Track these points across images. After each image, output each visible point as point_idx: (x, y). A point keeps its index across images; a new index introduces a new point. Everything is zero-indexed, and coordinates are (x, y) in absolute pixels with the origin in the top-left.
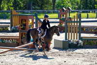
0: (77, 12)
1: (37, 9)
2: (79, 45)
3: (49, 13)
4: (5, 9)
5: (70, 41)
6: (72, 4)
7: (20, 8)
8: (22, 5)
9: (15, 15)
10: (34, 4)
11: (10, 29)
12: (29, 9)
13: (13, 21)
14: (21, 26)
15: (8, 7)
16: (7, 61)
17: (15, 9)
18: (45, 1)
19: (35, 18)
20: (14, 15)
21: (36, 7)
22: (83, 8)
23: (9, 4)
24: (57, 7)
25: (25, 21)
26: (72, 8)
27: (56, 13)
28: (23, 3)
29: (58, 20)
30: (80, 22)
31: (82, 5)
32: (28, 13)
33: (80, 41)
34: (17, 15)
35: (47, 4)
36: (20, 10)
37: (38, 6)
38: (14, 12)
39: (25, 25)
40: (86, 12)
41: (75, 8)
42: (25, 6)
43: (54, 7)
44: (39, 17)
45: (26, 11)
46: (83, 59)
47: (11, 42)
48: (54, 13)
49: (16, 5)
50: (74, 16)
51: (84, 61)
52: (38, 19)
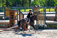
0: (43, 8)
1: (20, 6)
2: (44, 27)
3: (27, 8)
4: (1, 6)
5: (39, 25)
6: (41, 3)
7: (10, 6)
10: (18, 3)
11: (4, 18)
12: (15, 6)
13: (6, 13)
14: (11, 16)
15: (3, 5)
16: (2, 36)
17: (7, 6)
18: (25, 2)
20: (6, 10)
21: (20, 5)
22: (47, 6)
23: (3, 3)
24: (32, 5)
25: (13, 13)
26: (41, 6)
27: (31, 9)
28: (12, 3)
30: (45, 14)
31: (46, 4)
32: (14, 9)
33: (45, 25)
34: (8, 10)
35: (26, 3)
38: (6, 8)
40: (49, 8)
41: (42, 6)
42: (13, 5)
43: (30, 5)
44: (21, 11)
45: (13, 7)
46: (47, 35)
47: (4, 26)
49: (7, 4)
50: (42, 10)
51: (48, 37)
52: (20, 12)
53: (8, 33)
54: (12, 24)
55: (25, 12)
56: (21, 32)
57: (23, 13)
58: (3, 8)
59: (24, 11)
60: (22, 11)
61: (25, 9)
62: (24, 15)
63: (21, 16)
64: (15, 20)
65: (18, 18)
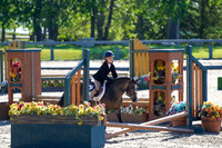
1: (191, 37)
3: (219, 45)
4: (118, 38)
7: (152, 35)
8: (156, 29)
9: (141, 51)
10: (183, 26)
12: (173, 36)
13: (136, 65)
14: (155, 75)
15: (125, 33)
17: (141, 37)
18: (211, 19)
19: (185, 57)
20: (138, 51)
21: (189, 33)
23: (127, 27)
25: (164, 64)
28: (159, 23)
32: (168, 46)
34: (145, 51)
35: (213, 24)
36: (152, 40)
37: (194, 30)
38: (139, 45)
39: (163, 73)
42: (162, 31)
44: (195, 55)
45: (165, 42)
47: (130, 112)
49: (142, 28)
52: (192, 60)
53: (145, 142)
54: (159, 106)
55: (211, 58)
56: (194, 136)
57: (205, 63)
58: (124, 45)
59: (207, 55)
60: (200, 54)
61: (210, 46)
62: (209, 71)
64: (172, 89)
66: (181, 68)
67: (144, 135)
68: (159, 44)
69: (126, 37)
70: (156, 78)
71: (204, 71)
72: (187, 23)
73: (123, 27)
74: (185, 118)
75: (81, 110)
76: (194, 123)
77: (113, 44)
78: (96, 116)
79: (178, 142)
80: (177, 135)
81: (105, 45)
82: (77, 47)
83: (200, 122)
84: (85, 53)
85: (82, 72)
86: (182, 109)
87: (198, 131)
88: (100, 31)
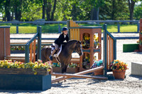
1: (107, 19)
3: (124, 24)
4: (60, 20)
7: (82, 18)
8: (84, 13)
9: (75, 28)
10: (101, 12)
12: (95, 18)
14: (83, 43)
15: (64, 16)
17: (74, 19)
19: (102, 31)
20: (72, 28)
21: (105, 16)
23: (66, 12)
24: (136, 16)
25: (89, 36)
27: (134, 24)
28: (86, 10)
29: (138, 35)
32: (92, 25)
34: (77, 28)
35: (120, 11)
36: (81, 21)
37: (108, 14)
38: (73, 24)
39: (88, 42)
42: (88, 15)
43: (131, 16)
44: (109, 30)
45: (90, 22)
48: (131, 24)
49: (75, 13)
52: (107, 33)
53: (77, 85)
54: (86, 63)
55: (119, 32)
56: (108, 81)
57: (115, 35)
58: (64, 24)
59: (116, 30)
60: (112, 30)
61: (119, 25)
62: (117, 40)
63: (110, 42)
64: (94, 51)
65: (100, 46)
66: (100, 39)
67: (76, 81)
68: (86, 23)
69: (65, 19)
70: (84, 45)
71: (114, 40)
72: (104, 10)
73: (63, 12)
74: (102, 70)
75: (36, 65)
76: (108, 73)
77: (57, 23)
78: (45, 69)
79: (98, 85)
80: (97, 81)
81: (51, 24)
82: (33, 25)
83: (112, 73)
84: (39, 28)
85: (37, 41)
86: (101, 64)
87: (111, 78)
88: (48, 15)
